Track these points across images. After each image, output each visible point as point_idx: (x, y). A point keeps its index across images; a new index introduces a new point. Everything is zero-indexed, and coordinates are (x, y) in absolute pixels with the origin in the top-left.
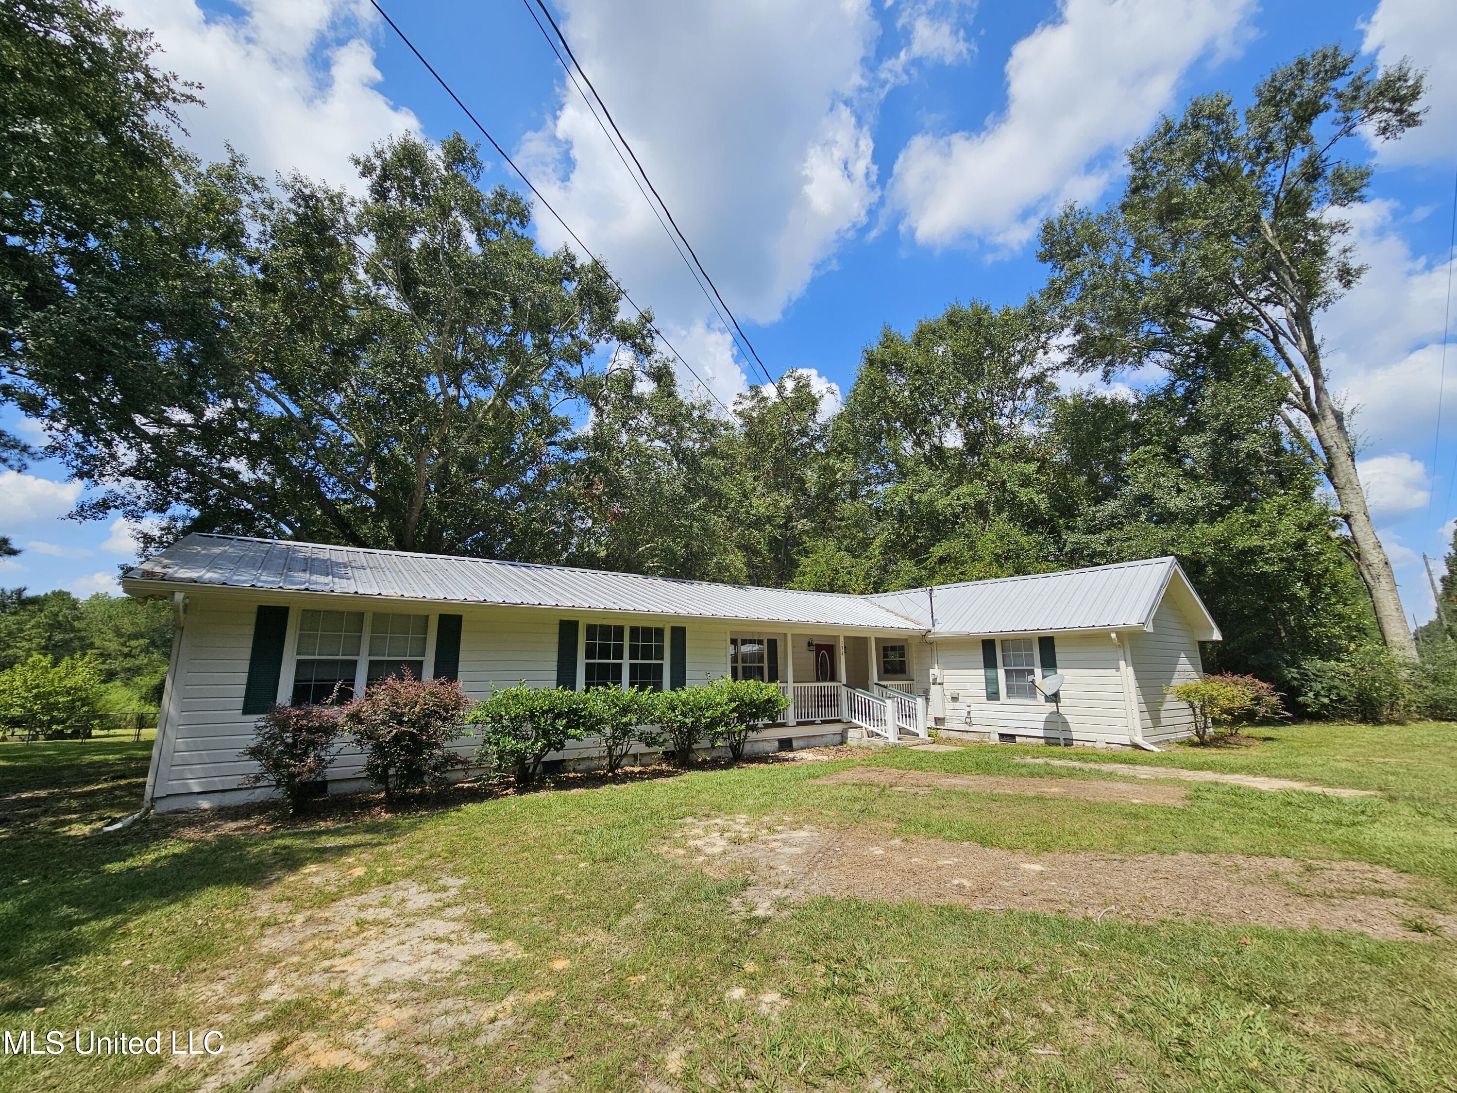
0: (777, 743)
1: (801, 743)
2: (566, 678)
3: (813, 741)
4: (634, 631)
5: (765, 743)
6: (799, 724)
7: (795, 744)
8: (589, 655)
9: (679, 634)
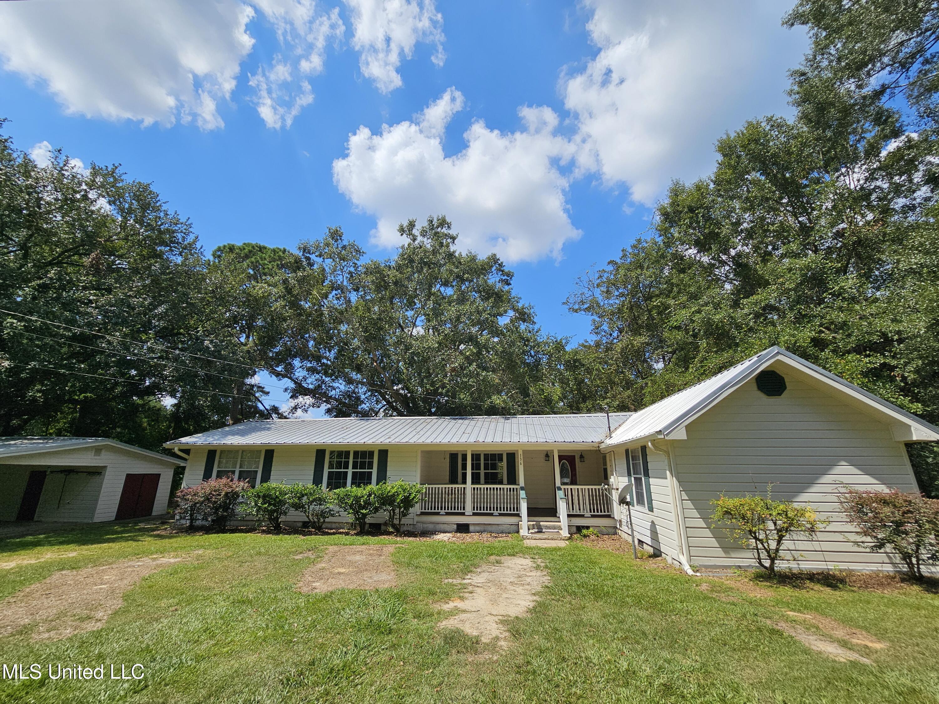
0: (455, 526)
1: (478, 528)
2: (317, 481)
3: (489, 528)
4: (356, 453)
5: (446, 526)
6: (474, 514)
7: (471, 528)
8: (331, 466)
9: (384, 454)
